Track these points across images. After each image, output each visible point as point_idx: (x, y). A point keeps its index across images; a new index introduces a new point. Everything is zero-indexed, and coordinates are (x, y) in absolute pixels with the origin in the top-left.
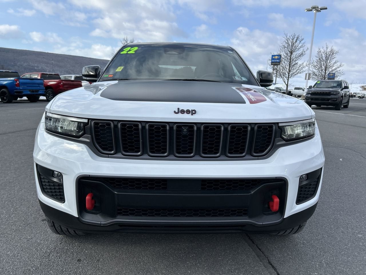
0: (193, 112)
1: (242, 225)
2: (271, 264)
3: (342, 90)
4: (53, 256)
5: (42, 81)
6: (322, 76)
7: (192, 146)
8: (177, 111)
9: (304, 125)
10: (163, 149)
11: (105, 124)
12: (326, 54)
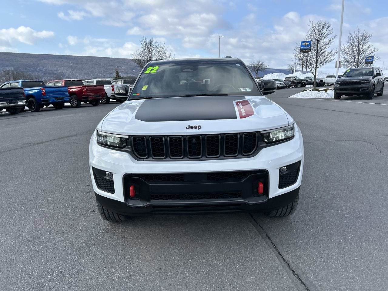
0: (199, 127)
1: (238, 204)
2: (268, 237)
3: (373, 78)
4: (104, 235)
5: (66, 88)
6: (355, 63)
7: (200, 150)
8: (188, 127)
9: (285, 130)
10: (180, 153)
11: (140, 139)
12: (358, 38)
